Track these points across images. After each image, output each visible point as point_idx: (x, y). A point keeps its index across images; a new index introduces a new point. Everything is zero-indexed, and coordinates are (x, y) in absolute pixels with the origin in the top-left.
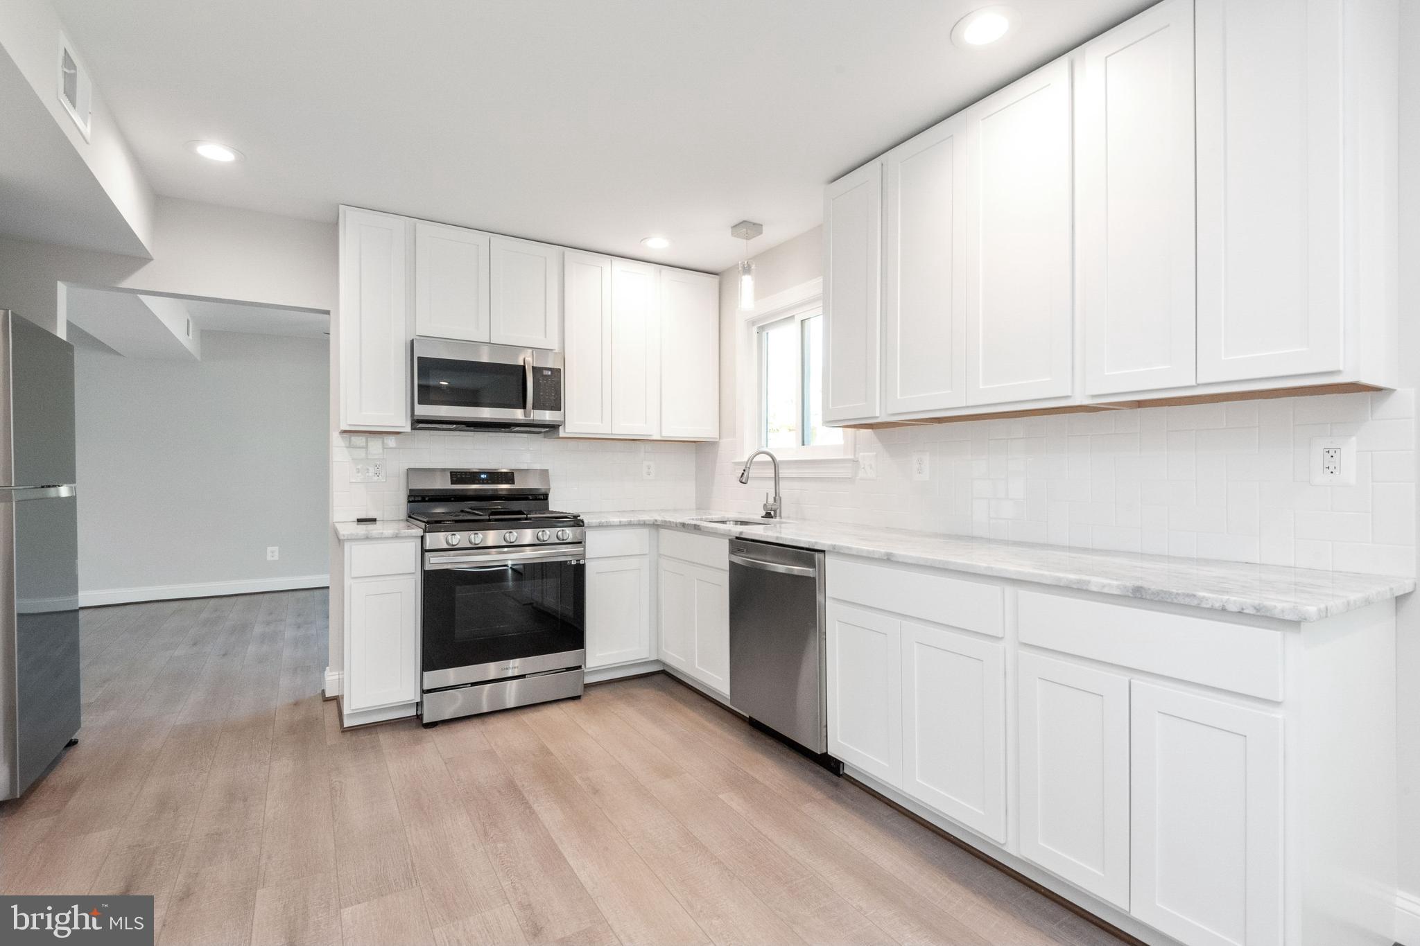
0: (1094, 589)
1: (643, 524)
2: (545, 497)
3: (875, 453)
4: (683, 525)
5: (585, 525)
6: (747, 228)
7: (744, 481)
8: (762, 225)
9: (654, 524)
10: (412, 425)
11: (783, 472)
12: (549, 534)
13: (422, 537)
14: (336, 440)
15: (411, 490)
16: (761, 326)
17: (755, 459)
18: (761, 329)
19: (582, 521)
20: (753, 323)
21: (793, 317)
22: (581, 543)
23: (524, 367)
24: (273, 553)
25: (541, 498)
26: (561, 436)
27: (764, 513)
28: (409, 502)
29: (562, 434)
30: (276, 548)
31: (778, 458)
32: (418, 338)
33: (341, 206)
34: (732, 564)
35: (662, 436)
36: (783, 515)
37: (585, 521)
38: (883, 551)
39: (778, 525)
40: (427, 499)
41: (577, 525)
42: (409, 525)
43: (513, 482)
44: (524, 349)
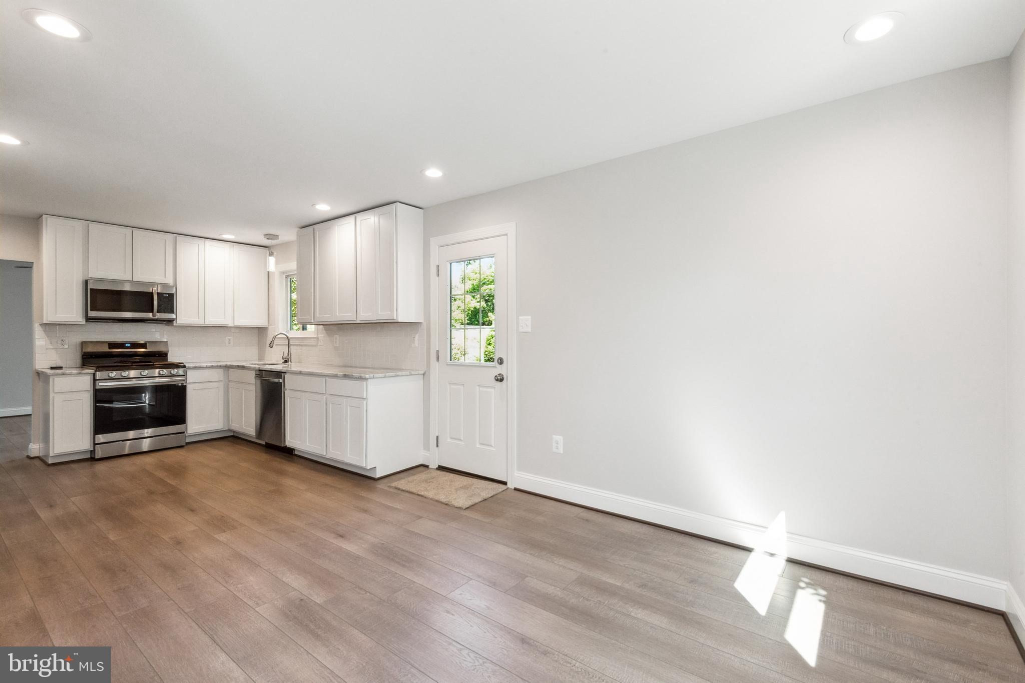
0: (338, 375)
1: (220, 367)
2: (165, 354)
3: (323, 336)
4: (238, 366)
5: (187, 367)
6: (271, 236)
7: (271, 346)
8: (277, 236)
9: (225, 367)
10: (86, 320)
11: (292, 342)
12: (165, 372)
13: (94, 374)
14: (37, 329)
15: (84, 352)
17: (277, 337)
18: (288, 276)
19: (185, 366)
20: (284, 273)
22: (184, 375)
23: (152, 293)
25: (163, 355)
26: (174, 325)
27: (283, 360)
28: (83, 358)
31: (289, 336)
32: (90, 279)
33: (43, 215)
35: (234, 325)
36: (292, 361)
39: (289, 365)
40: (94, 356)
41: (182, 367)
42: (84, 369)
43: (146, 348)
44: (153, 284)
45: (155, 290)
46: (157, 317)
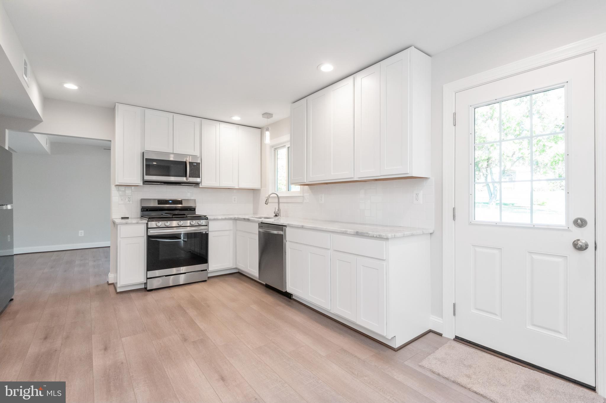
0: (348, 233)
1: (231, 219)
2: (194, 209)
3: (309, 194)
4: (244, 219)
5: (209, 219)
6: (267, 115)
7: (266, 203)
8: (272, 114)
9: (234, 219)
10: (143, 183)
11: (281, 200)
12: (194, 222)
13: (147, 223)
14: (113, 188)
15: (142, 207)
16: (276, 148)
17: (271, 196)
18: (276, 149)
19: (207, 218)
20: (272, 147)
21: (285, 146)
22: (207, 225)
23: (186, 162)
24: (81, 233)
25: (193, 210)
26: (200, 187)
27: (274, 215)
28: (142, 211)
29: (200, 186)
30: (83, 231)
31: (279, 195)
32: (145, 151)
33: (116, 103)
34: (259, 232)
35: (239, 187)
36: (281, 215)
37: (209, 218)
38: (301, 225)
39: (279, 219)
40: (148, 210)
41: (206, 219)
42: (142, 219)
43: (182, 204)
44: (186, 155)
45: (189, 160)
46: (189, 180)
